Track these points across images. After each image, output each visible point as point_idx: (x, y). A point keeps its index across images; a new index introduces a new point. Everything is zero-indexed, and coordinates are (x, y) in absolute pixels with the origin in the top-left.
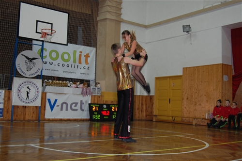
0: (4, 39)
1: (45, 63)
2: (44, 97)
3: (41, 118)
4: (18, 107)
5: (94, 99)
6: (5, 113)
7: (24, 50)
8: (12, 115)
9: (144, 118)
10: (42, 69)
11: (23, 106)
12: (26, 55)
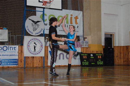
0: (16, 8)
1: (46, 25)
2: (46, 50)
3: (45, 65)
4: (28, 57)
5: (83, 50)
6: (20, 62)
7: (30, 16)
8: (25, 64)
9: (122, 63)
10: (44, 29)
11: (32, 57)
12: (32, 19)
